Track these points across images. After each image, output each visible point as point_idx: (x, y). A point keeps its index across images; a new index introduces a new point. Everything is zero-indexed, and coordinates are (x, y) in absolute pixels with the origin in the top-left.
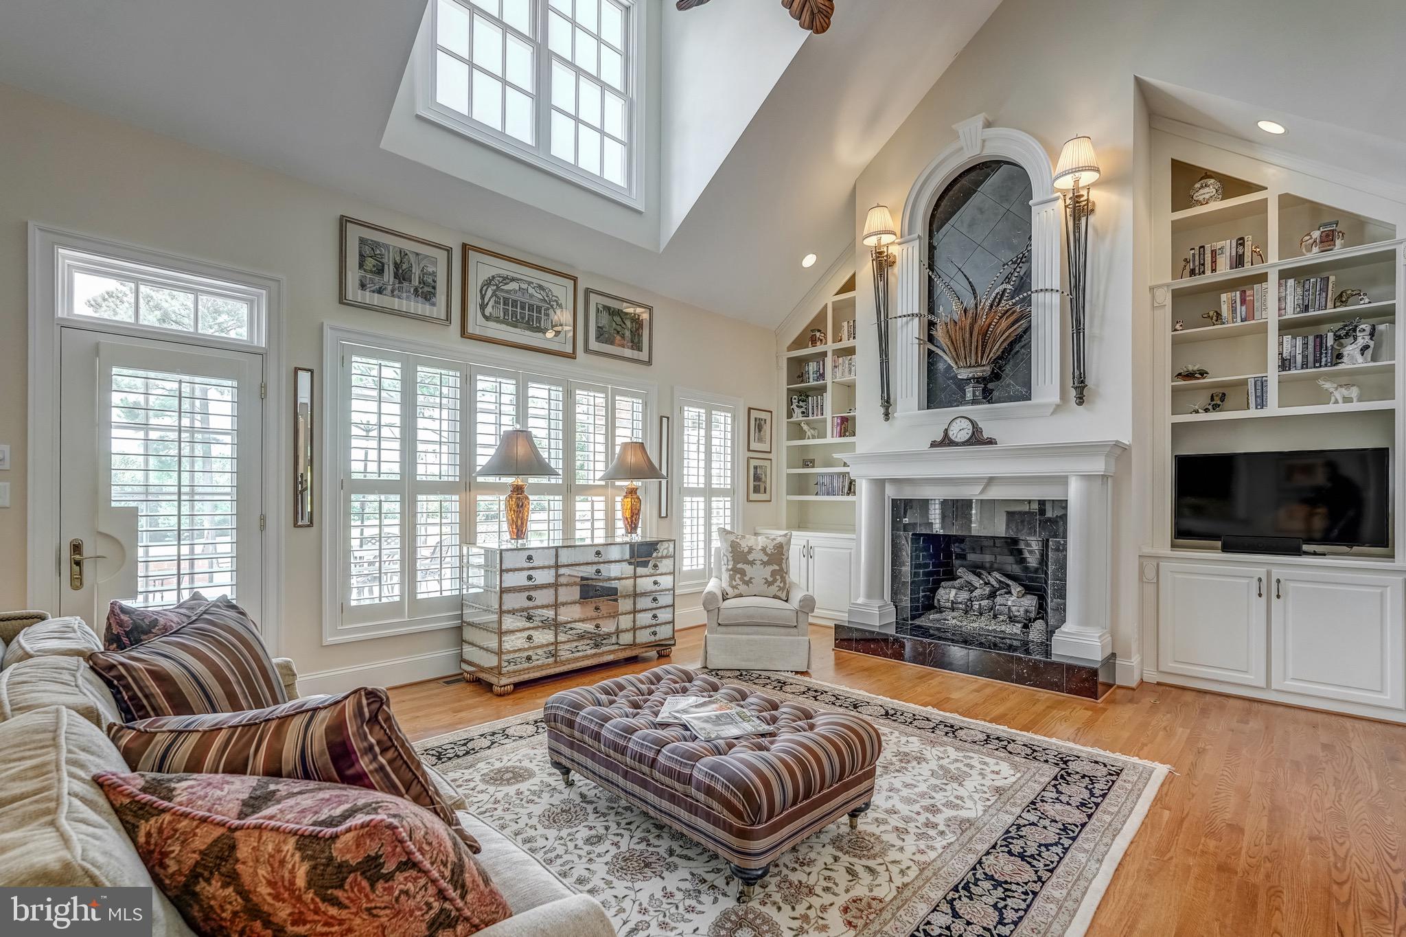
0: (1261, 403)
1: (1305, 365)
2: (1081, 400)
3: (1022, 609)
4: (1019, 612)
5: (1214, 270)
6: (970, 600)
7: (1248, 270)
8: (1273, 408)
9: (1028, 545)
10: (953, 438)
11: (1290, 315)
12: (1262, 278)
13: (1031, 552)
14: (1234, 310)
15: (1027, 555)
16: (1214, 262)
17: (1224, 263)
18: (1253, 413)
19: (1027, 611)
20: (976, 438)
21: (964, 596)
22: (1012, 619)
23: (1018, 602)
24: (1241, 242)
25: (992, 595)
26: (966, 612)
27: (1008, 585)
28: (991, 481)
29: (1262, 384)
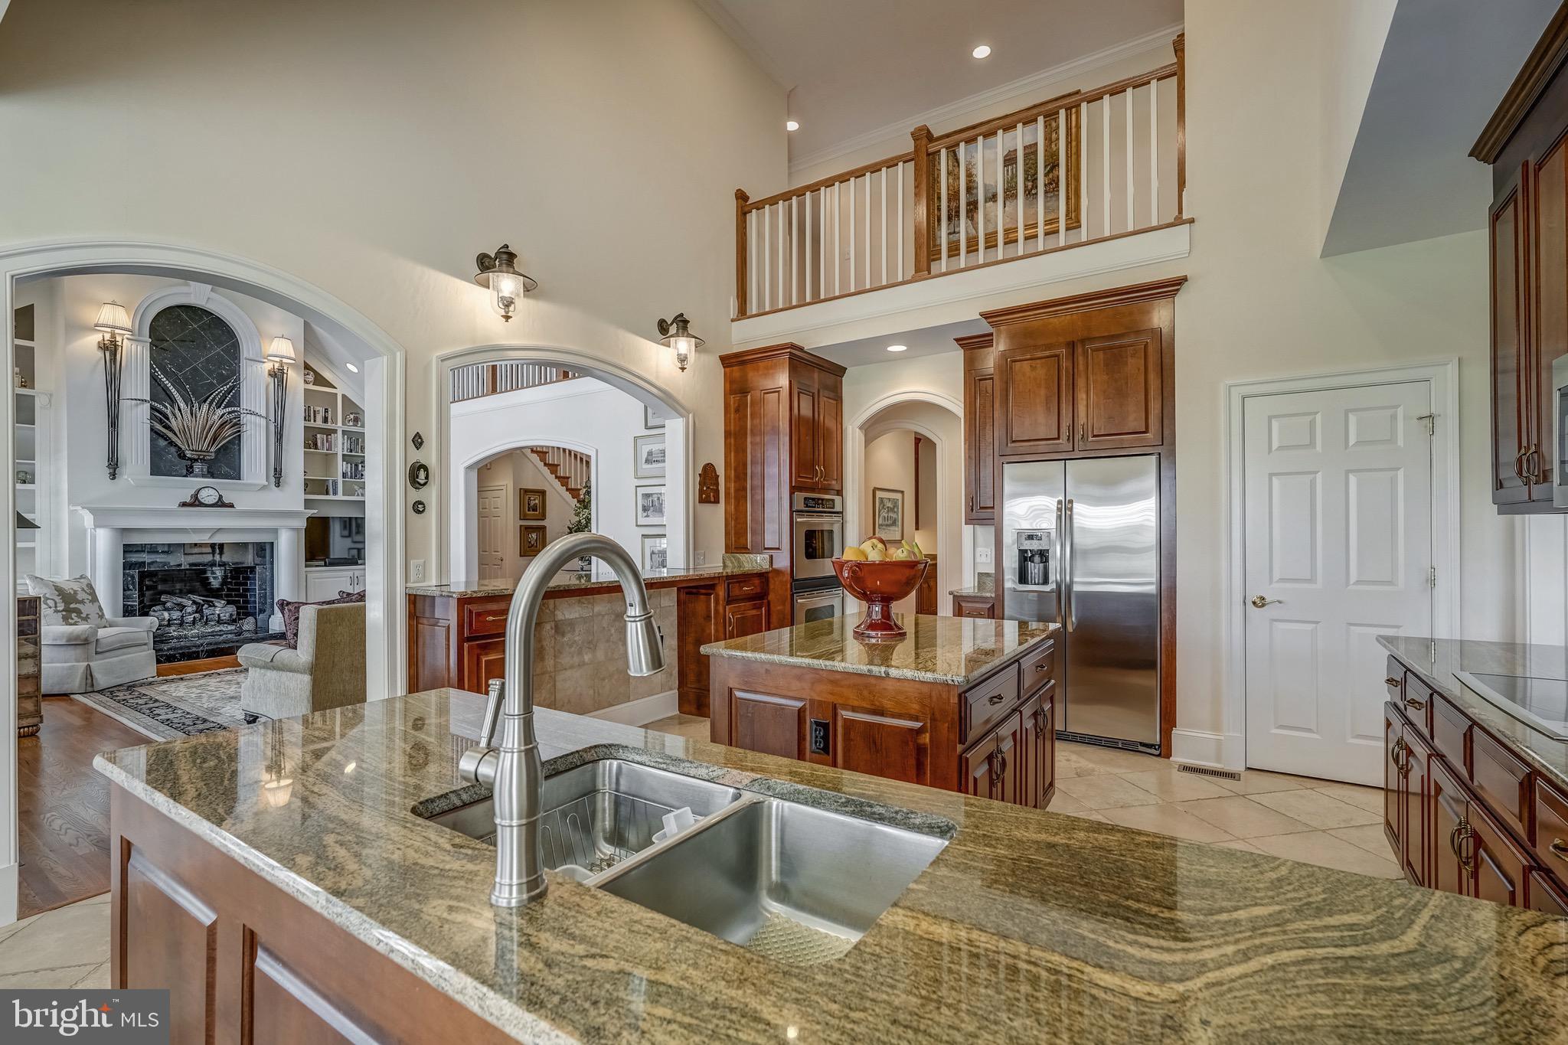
0: (335, 493)
1: (351, 477)
2: (278, 485)
3: (228, 614)
4: (225, 617)
5: (315, 421)
6: (182, 616)
7: (329, 426)
8: (340, 497)
9: (213, 573)
10: (202, 501)
11: (345, 453)
12: (335, 431)
13: (214, 578)
14: (323, 445)
15: (212, 580)
16: (315, 417)
17: (319, 418)
18: (331, 497)
19: (231, 615)
20: (220, 503)
21: (176, 615)
22: (219, 622)
23: (221, 609)
24: (326, 411)
25: (199, 610)
26: (181, 625)
27: (212, 602)
28: (219, 530)
29: (335, 483)
